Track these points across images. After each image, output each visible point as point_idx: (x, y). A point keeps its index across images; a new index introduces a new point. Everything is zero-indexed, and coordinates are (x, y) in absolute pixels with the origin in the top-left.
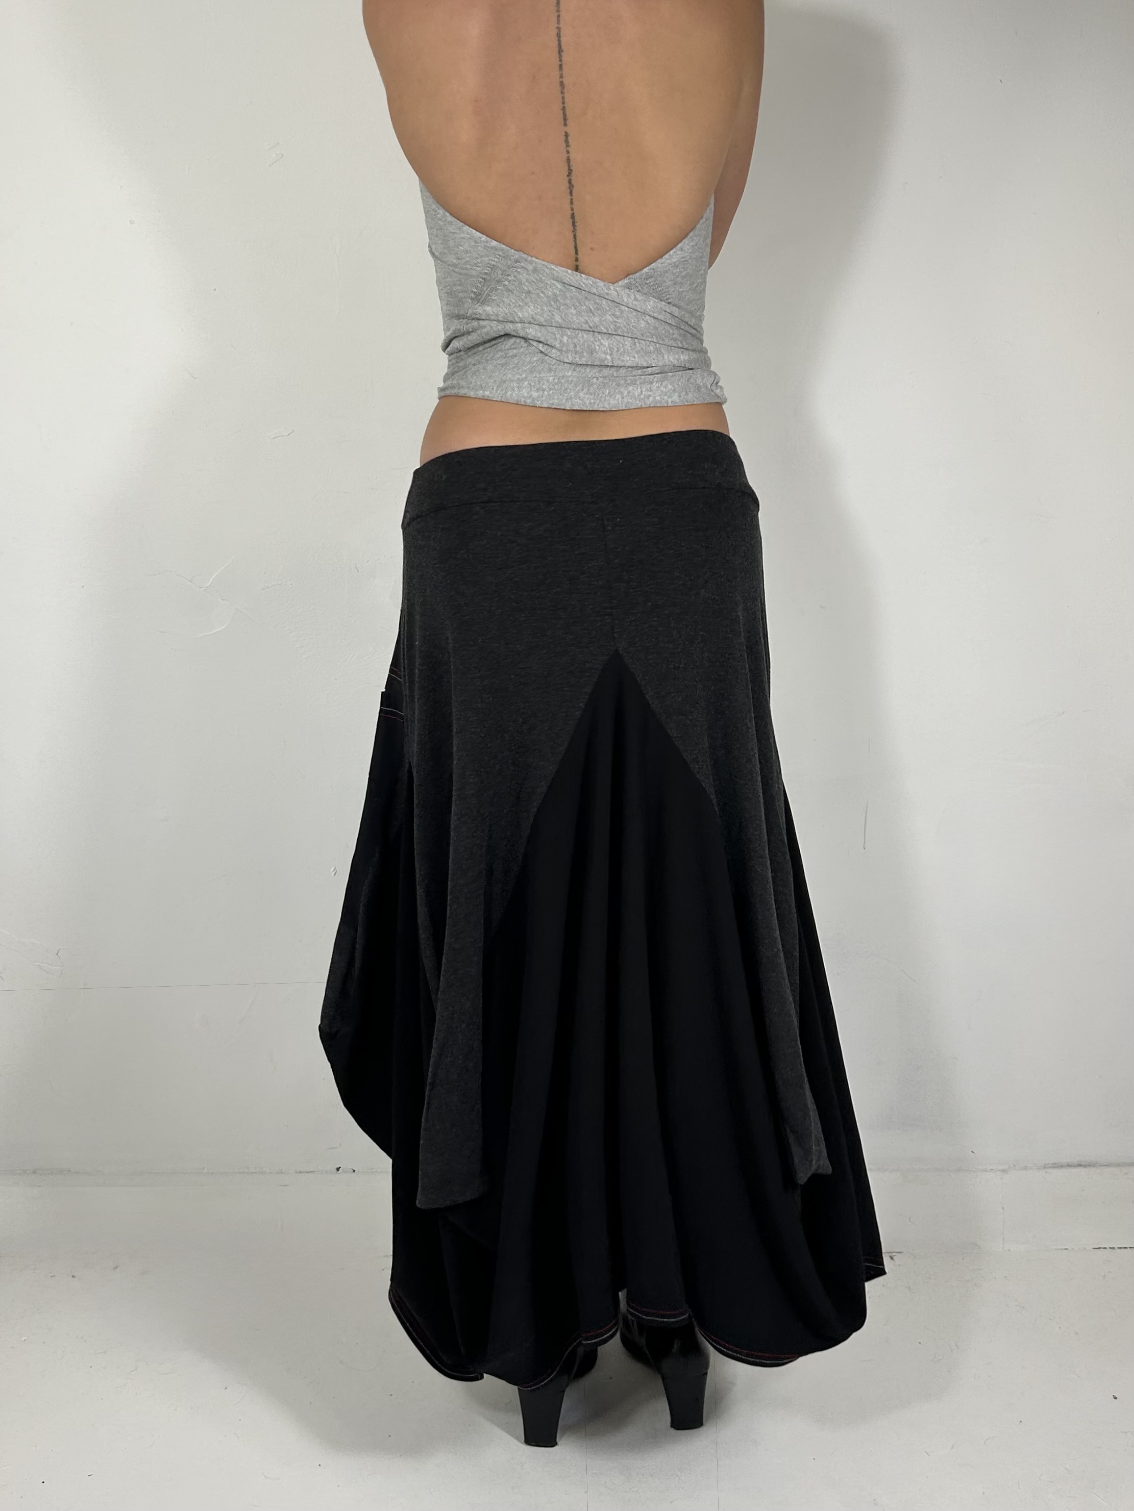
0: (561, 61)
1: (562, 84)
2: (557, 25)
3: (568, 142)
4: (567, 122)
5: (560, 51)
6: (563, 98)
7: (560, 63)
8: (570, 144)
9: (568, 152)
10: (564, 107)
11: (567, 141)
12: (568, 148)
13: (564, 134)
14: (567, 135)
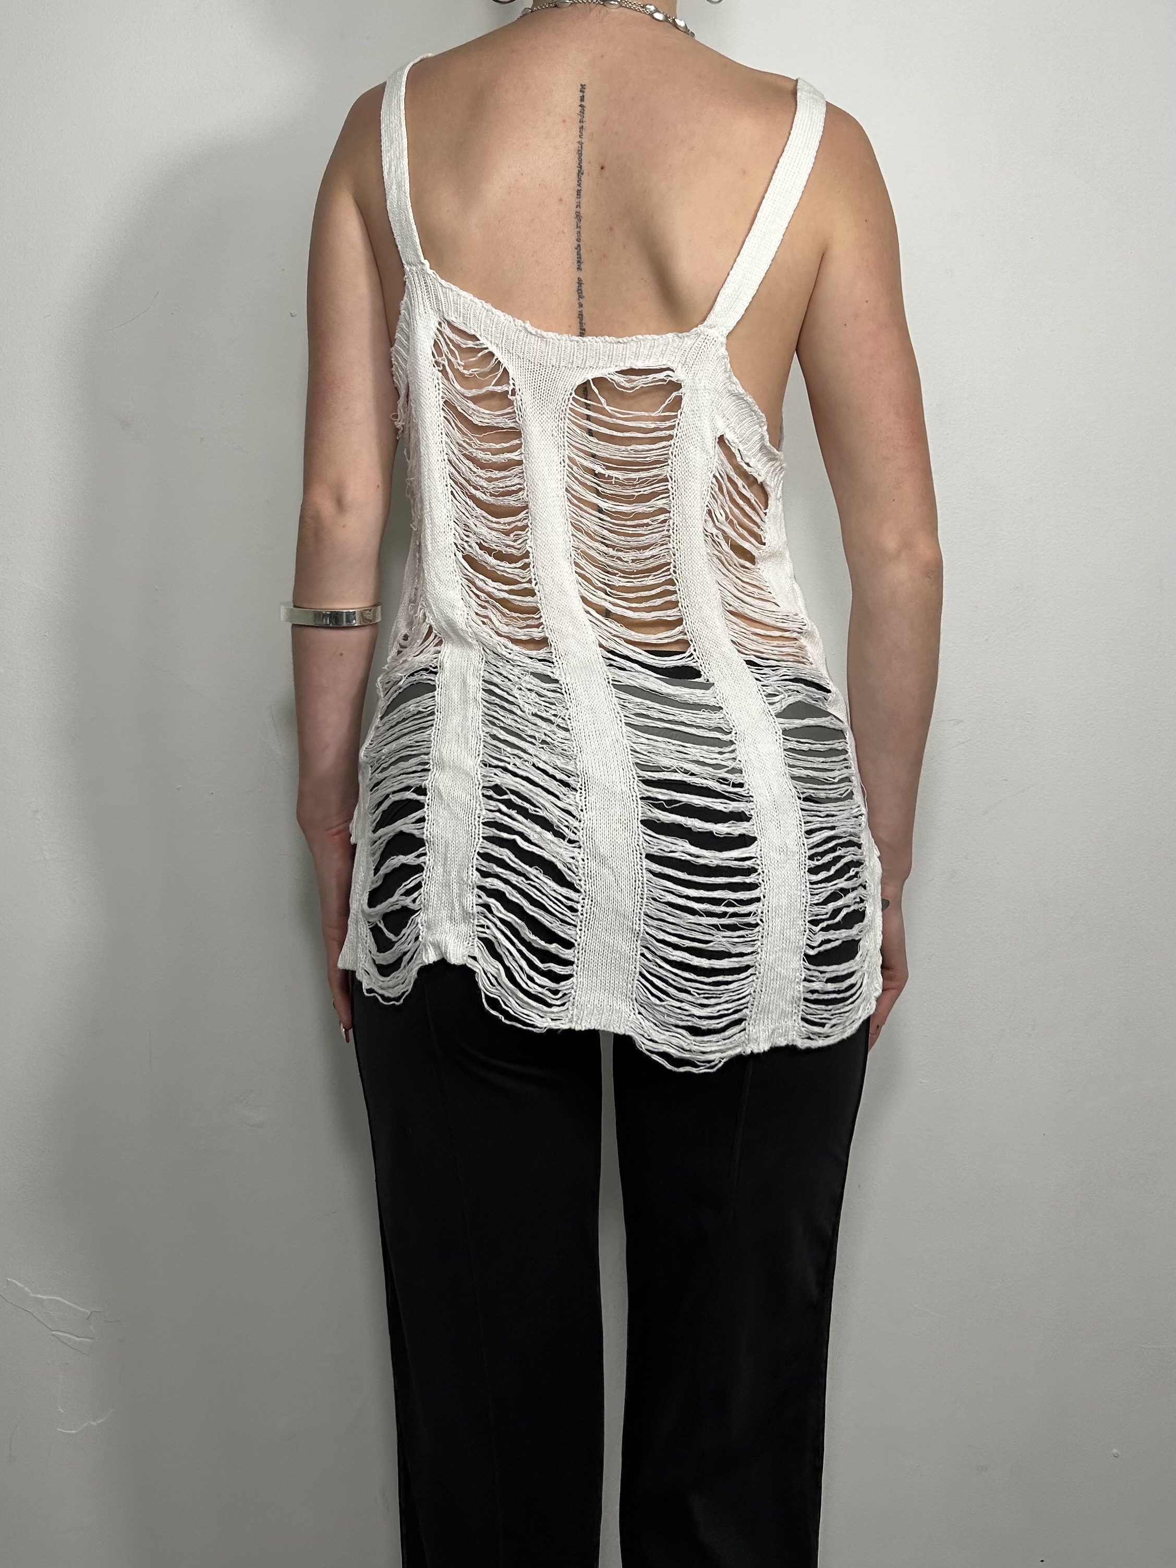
0: (579, 185)
1: (578, 216)
2: (579, 139)
3: (582, 293)
4: (582, 266)
5: (580, 173)
6: (579, 232)
7: (579, 188)
8: (584, 294)
9: (581, 305)
10: (579, 246)
11: (579, 291)
12: (582, 301)
13: (577, 281)
14: (580, 282)
